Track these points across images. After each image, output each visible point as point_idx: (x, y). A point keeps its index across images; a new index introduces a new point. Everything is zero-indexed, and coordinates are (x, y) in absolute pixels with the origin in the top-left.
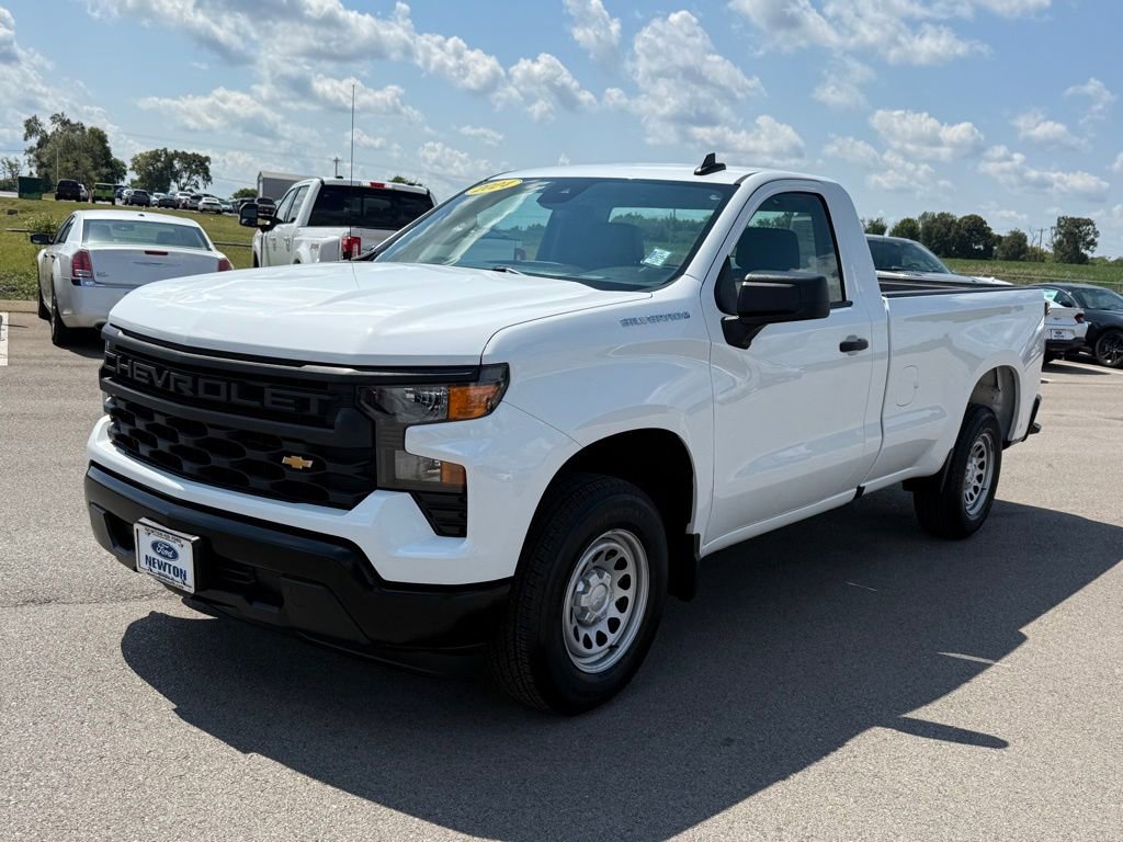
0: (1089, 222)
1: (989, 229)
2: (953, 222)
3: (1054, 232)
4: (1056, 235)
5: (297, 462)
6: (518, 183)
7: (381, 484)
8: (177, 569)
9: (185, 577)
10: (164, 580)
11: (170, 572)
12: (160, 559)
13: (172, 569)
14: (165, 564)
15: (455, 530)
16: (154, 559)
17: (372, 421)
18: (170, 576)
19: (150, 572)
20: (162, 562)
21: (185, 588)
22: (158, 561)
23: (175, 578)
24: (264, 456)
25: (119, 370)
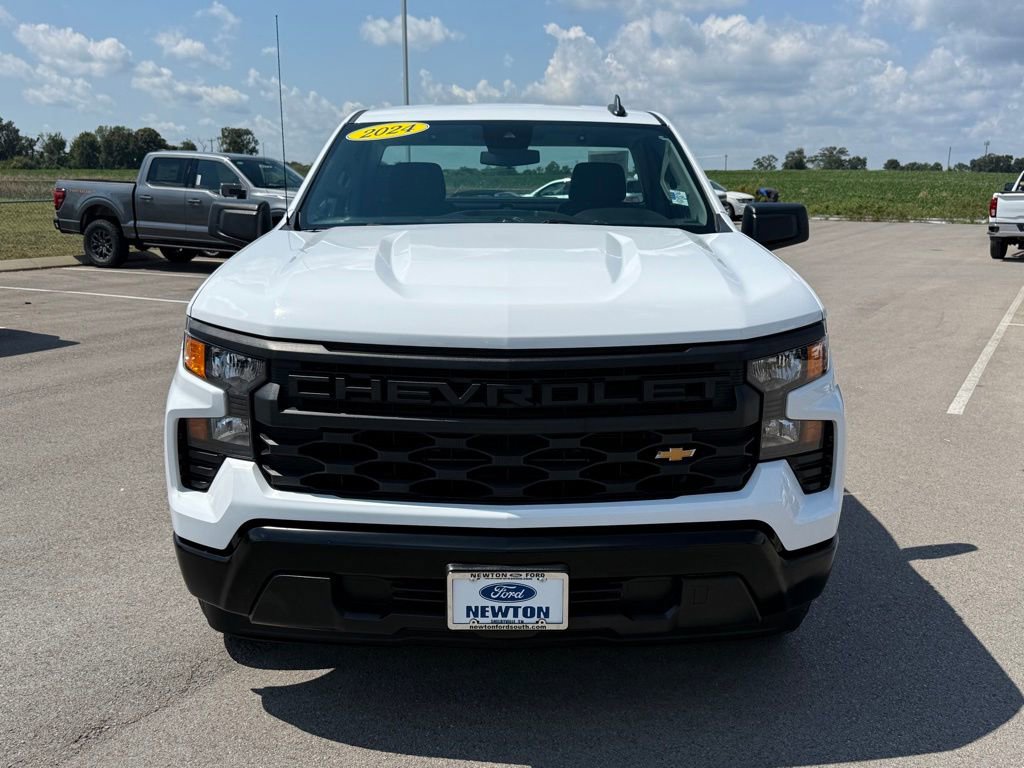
0: (248, 132)
1: (164, 140)
2: (130, 135)
3: (220, 141)
4: (222, 145)
5: (675, 454)
6: (426, 127)
7: (762, 457)
8: (532, 609)
9: (547, 615)
10: (504, 627)
11: (516, 615)
12: (497, 605)
13: (520, 611)
14: (507, 608)
15: (817, 485)
16: (483, 608)
17: (761, 394)
18: (516, 620)
19: (476, 624)
20: (500, 608)
21: (549, 627)
22: (493, 608)
23: (526, 620)
24: (632, 457)
25: (340, 394)
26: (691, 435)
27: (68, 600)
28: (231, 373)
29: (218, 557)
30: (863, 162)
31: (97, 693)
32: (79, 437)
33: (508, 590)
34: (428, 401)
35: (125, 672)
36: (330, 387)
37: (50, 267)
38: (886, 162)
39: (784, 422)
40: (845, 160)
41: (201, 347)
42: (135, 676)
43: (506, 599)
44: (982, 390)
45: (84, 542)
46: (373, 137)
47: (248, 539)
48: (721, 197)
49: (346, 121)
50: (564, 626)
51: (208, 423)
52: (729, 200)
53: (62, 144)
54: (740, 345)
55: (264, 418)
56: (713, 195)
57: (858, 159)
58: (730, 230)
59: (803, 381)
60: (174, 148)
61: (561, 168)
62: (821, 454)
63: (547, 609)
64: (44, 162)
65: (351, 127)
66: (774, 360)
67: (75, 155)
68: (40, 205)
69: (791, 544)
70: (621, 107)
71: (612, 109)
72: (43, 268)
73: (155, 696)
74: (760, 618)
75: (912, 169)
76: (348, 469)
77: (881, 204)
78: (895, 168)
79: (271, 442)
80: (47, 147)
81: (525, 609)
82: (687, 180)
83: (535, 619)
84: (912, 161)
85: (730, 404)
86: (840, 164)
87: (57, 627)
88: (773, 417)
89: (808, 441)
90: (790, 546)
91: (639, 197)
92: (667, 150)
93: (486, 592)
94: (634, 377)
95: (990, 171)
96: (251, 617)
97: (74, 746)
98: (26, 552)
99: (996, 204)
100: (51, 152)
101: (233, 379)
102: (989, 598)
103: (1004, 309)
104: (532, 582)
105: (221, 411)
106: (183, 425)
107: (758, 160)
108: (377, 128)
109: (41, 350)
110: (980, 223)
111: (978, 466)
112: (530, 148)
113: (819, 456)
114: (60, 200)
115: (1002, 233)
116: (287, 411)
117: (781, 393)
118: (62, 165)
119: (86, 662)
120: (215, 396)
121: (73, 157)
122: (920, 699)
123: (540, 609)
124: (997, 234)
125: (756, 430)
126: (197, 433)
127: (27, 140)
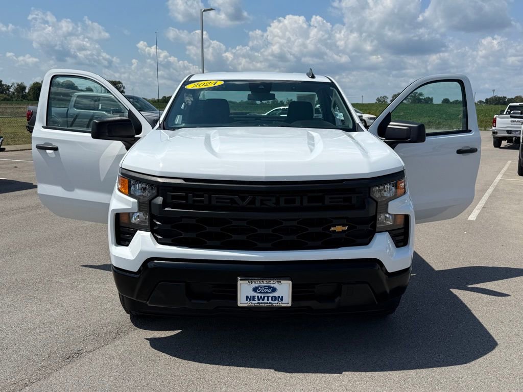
1: (77, 87)
5: (339, 229)
6: (222, 83)
7: (377, 230)
8: (275, 297)
9: (282, 300)
10: (263, 305)
11: (268, 300)
12: (260, 295)
13: (270, 298)
14: (264, 297)
15: (402, 244)
16: (254, 297)
17: (377, 202)
18: (268, 302)
19: (250, 304)
20: (261, 297)
21: (283, 305)
22: (258, 297)
23: (273, 302)
24: (320, 229)
25: (190, 202)
26: (345, 220)
27: (56, 301)
28: (139, 193)
29: (134, 275)
30: (431, 100)
31: (75, 339)
32: (50, 230)
33: (265, 289)
34: (230, 204)
35: (87, 331)
36: (185, 198)
37: (24, 150)
38: (443, 100)
39: (387, 216)
40: (422, 99)
41: (126, 181)
42: (91, 332)
43: (264, 293)
44: (485, 209)
45: (60, 276)
46: (198, 87)
47: (147, 267)
48: (359, 117)
49: (185, 79)
50: (290, 305)
51: (129, 215)
52: (363, 118)
53: (24, 88)
54: (367, 180)
55: (156, 212)
56: (356, 116)
57: (429, 98)
58: (363, 131)
59: (395, 197)
60: (82, 91)
61: (279, 102)
62: (403, 230)
63: (282, 297)
64: (15, 97)
65: (187, 82)
66: (382, 188)
67: (31, 93)
68: (15, 119)
69: (390, 269)
70: (312, 74)
71: (308, 75)
72: (21, 150)
73: (102, 340)
74: (377, 303)
75: (456, 103)
76: (193, 235)
77: (440, 120)
78: (447, 103)
79: (158, 223)
80: (16, 90)
81: (272, 297)
82: (343, 108)
83: (277, 301)
84: (456, 99)
85: (362, 206)
86: (420, 101)
87: (52, 312)
88: (383, 213)
89: (398, 223)
90: (390, 271)
91: (321, 116)
92: (334, 94)
93: (255, 290)
94: (320, 194)
95: (496, 104)
96: (148, 303)
97: (67, 360)
98: (33, 280)
99: (496, 121)
100: (19, 92)
101: (140, 195)
102: (483, 300)
103: (498, 172)
104: (276, 285)
105: (136, 209)
106: (118, 216)
107: (378, 98)
108: (199, 83)
109: (26, 189)
110: (489, 130)
111: (481, 243)
112: (271, 92)
113: (402, 231)
114: (30, 116)
115: (499, 135)
116: (166, 209)
117: (386, 202)
118: (24, 99)
119: (67, 327)
120: (133, 203)
121: (30, 95)
122: (449, 341)
123: (279, 297)
124: (496, 136)
125: (374, 218)
126: (124, 220)
127: (6, 85)
